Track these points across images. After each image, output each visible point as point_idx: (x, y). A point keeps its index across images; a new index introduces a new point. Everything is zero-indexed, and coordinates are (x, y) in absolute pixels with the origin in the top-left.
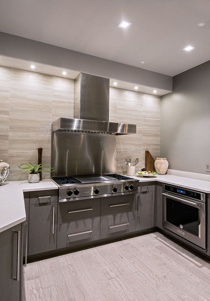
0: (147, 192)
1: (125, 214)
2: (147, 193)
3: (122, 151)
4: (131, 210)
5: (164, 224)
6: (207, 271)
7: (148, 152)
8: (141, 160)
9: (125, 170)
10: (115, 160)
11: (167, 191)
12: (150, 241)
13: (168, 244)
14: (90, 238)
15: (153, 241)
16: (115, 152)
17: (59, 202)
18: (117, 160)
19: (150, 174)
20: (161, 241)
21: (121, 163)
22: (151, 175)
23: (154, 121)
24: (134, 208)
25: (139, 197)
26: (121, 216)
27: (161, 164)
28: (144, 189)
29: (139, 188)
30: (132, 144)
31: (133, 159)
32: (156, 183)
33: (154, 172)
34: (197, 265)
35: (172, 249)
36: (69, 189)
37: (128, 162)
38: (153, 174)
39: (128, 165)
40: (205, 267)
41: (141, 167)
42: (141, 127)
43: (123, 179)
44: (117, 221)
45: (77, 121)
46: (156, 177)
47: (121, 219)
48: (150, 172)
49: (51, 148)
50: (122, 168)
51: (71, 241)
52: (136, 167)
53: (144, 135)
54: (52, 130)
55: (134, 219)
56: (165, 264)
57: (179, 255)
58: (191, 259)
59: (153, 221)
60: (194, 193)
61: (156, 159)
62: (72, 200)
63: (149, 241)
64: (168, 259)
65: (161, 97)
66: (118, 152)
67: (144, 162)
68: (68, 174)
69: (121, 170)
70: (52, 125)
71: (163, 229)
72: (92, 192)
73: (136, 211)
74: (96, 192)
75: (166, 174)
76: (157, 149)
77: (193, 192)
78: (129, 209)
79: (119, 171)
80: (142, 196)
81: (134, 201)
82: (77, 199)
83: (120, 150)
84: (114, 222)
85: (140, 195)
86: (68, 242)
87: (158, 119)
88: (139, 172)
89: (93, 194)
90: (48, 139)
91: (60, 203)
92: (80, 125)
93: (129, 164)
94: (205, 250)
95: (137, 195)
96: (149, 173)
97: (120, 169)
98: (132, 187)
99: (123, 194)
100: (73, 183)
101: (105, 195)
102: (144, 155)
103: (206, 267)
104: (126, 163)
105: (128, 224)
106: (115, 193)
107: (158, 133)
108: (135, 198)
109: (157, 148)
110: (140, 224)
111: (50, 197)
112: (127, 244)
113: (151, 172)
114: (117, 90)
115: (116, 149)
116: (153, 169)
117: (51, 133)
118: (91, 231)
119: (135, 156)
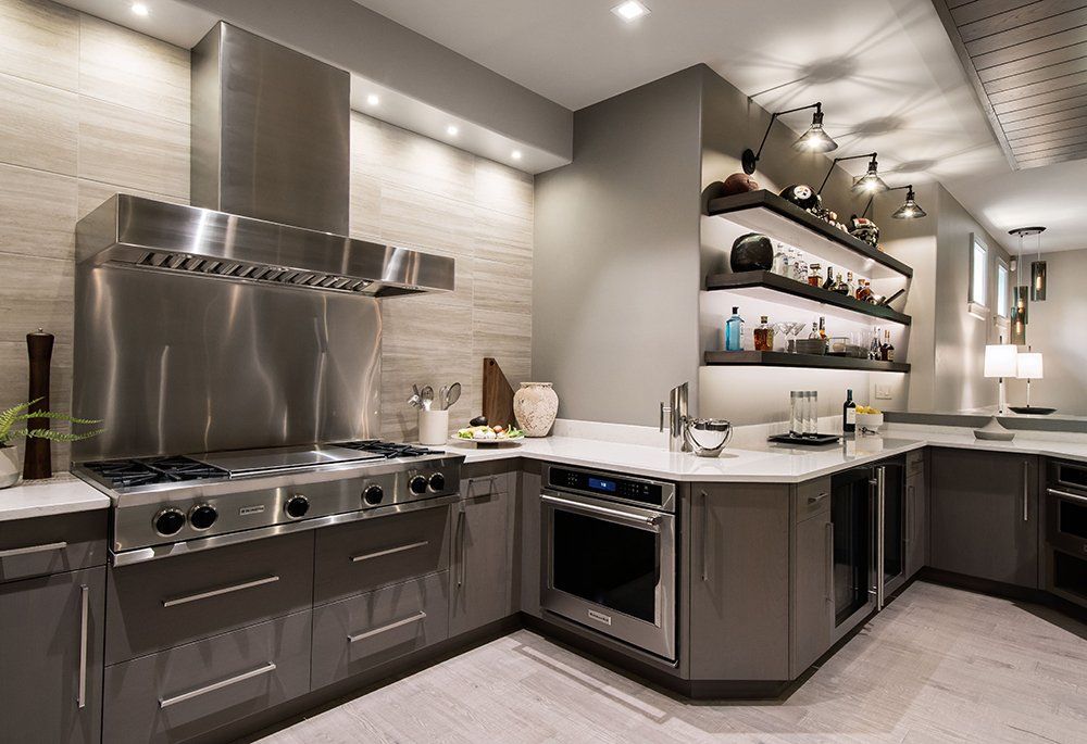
0: (489, 495)
1: (411, 581)
2: (489, 500)
3: (399, 355)
4: (433, 566)
5: (545, 598)
6: (681, 731)
7: (492, 362)
8: (467, 389)
9: (410, 426)
10: (373, 389)
11: (558, 487)
12: (501, 664)
13: (559, 665)
14: (267, 695)
15: (512, 661)
16: (373, 360)
17: (116, 563)
18: (381, 387)
19: (501, 434)
20: (535, 658)
21: (395, 400)
22: (504, 437)
23: (513, 259)
24: (443, 557)
25: (462, 516)
26: (397, 593)
27: (536, 401)
28: (481, 487)
29: (464, 483)
30: (437, 334)
31: (442, 385)
32: (522, 464)
33: (512, 429)
34: (652, 717)
35: (572, 677)
36: (164, 504)
37: (422, 396)
38: (512, 434)
39: (422, 406)
40: (674, 719)
41: (468, 413)
42: (469, 276)
43: (405, 454)
44: (380, 610)
45: (211, 219)
46: (519, 445)
47: (395, 601)
48: (498, 428)
49: (72, 334)
50: (401, 418)
51: (176, 721)
52: (451, 415)
53: (481, 302)
54: (77, 255)
55: (446, 595)
56: (553, 734)
57: (597, 695)
58: (630, 699)
59: (509, 591)
60: (642, 485)
61: (519, 387)
62: (179, 548)
63: (499, 667)
64: (562, 715)
65: (536, 179)
66: (384, 360)
67: (480, 396)
68: (167, 448)
69: (397, 427)
70: (77, 233)
71: (544, 615)
72: (277, 509)
73: (453, 567)
74: (296, 507)
75: (550, 434)
76: (522, 354)
77: (639, 483)
78: (427, 561)
79: (387, 428)
80: (475, 514)
81: (446, 531)
82: (210, 543)
83: (391, 351)
84: (370, 617)
85: (468, 509)
86: (161, 728)
87: (525, 253)
88: (463, 431)
89: (280, 517)
90: (53, 293)
91: (119, 567)
92: (223, 239)
93: (427, 404)
94: (673, 662)
95: (456, 509)
96: (496, 432)
97: (391, 423)
98: (437, 483)
99: (399, 510)
100: (185, 478)
101: (333, 520)
102: (480, 375)
103: (678, 717)
104: (415, 398)
105: (419, 617)
106: (375, 508)
107: (527, 300)
108: (448, 519)
109: (523, 349)
110: (465, 612)
111: (63, 544)
112: (418, 689)
113: (505, 428)
114: (379, 127)
115: (376, 348)
116: (510, 420)
117: (71, 268)
118: (273, 666)
119: (447, 375)
